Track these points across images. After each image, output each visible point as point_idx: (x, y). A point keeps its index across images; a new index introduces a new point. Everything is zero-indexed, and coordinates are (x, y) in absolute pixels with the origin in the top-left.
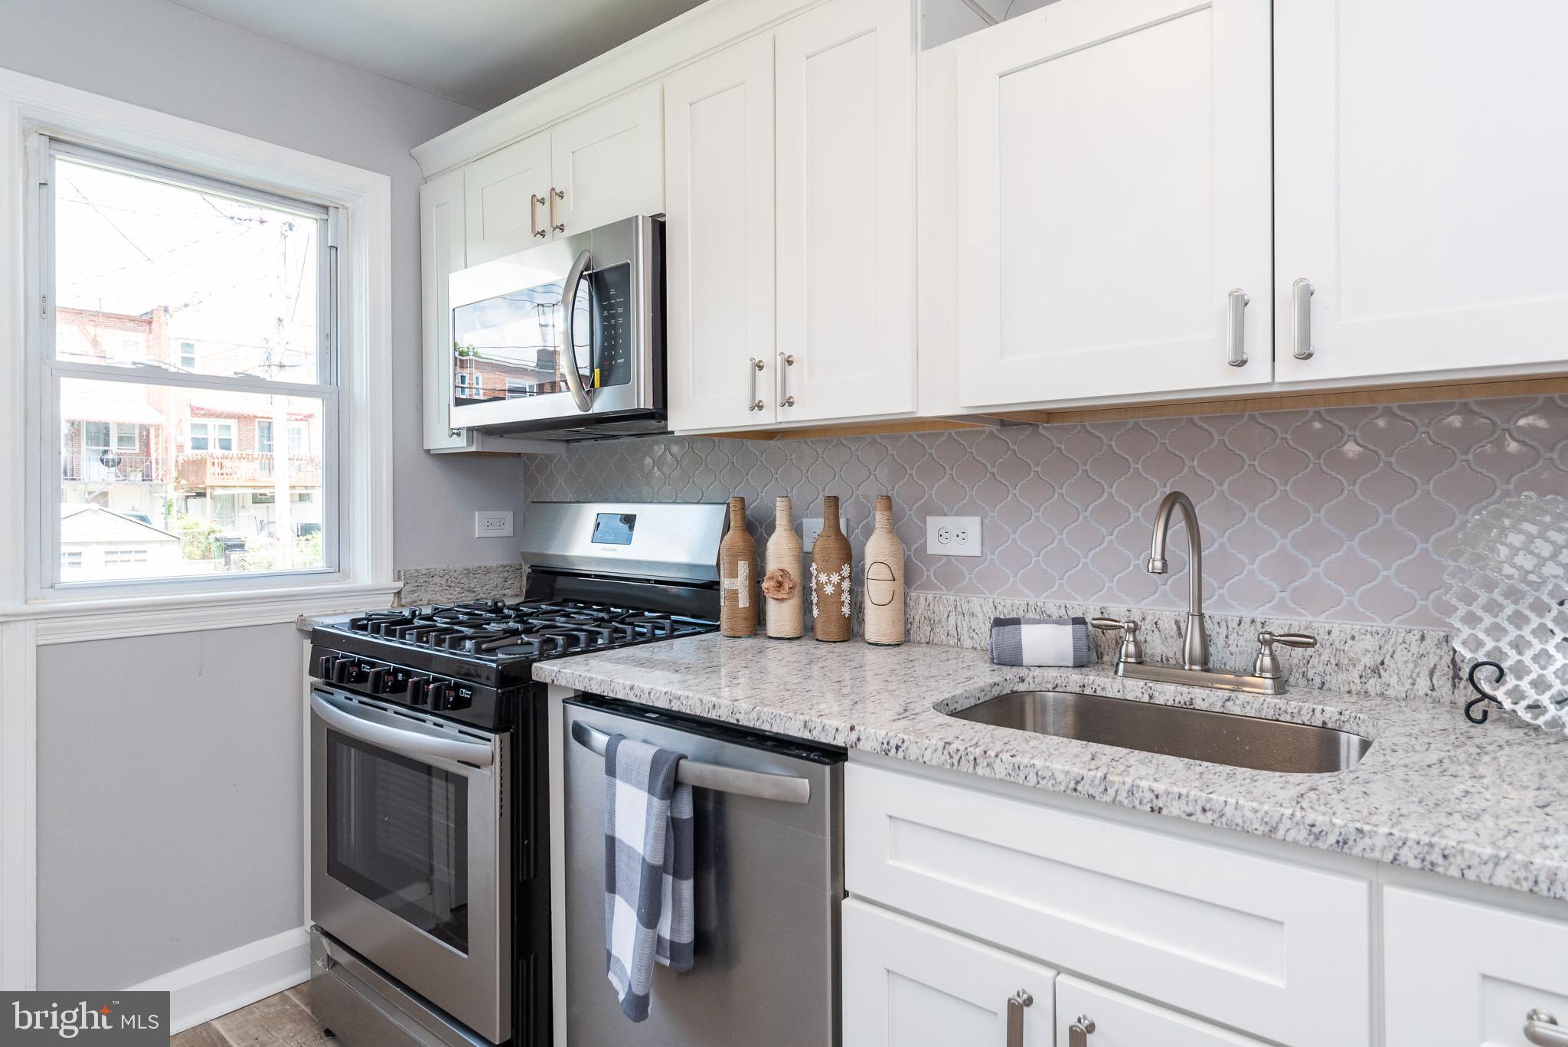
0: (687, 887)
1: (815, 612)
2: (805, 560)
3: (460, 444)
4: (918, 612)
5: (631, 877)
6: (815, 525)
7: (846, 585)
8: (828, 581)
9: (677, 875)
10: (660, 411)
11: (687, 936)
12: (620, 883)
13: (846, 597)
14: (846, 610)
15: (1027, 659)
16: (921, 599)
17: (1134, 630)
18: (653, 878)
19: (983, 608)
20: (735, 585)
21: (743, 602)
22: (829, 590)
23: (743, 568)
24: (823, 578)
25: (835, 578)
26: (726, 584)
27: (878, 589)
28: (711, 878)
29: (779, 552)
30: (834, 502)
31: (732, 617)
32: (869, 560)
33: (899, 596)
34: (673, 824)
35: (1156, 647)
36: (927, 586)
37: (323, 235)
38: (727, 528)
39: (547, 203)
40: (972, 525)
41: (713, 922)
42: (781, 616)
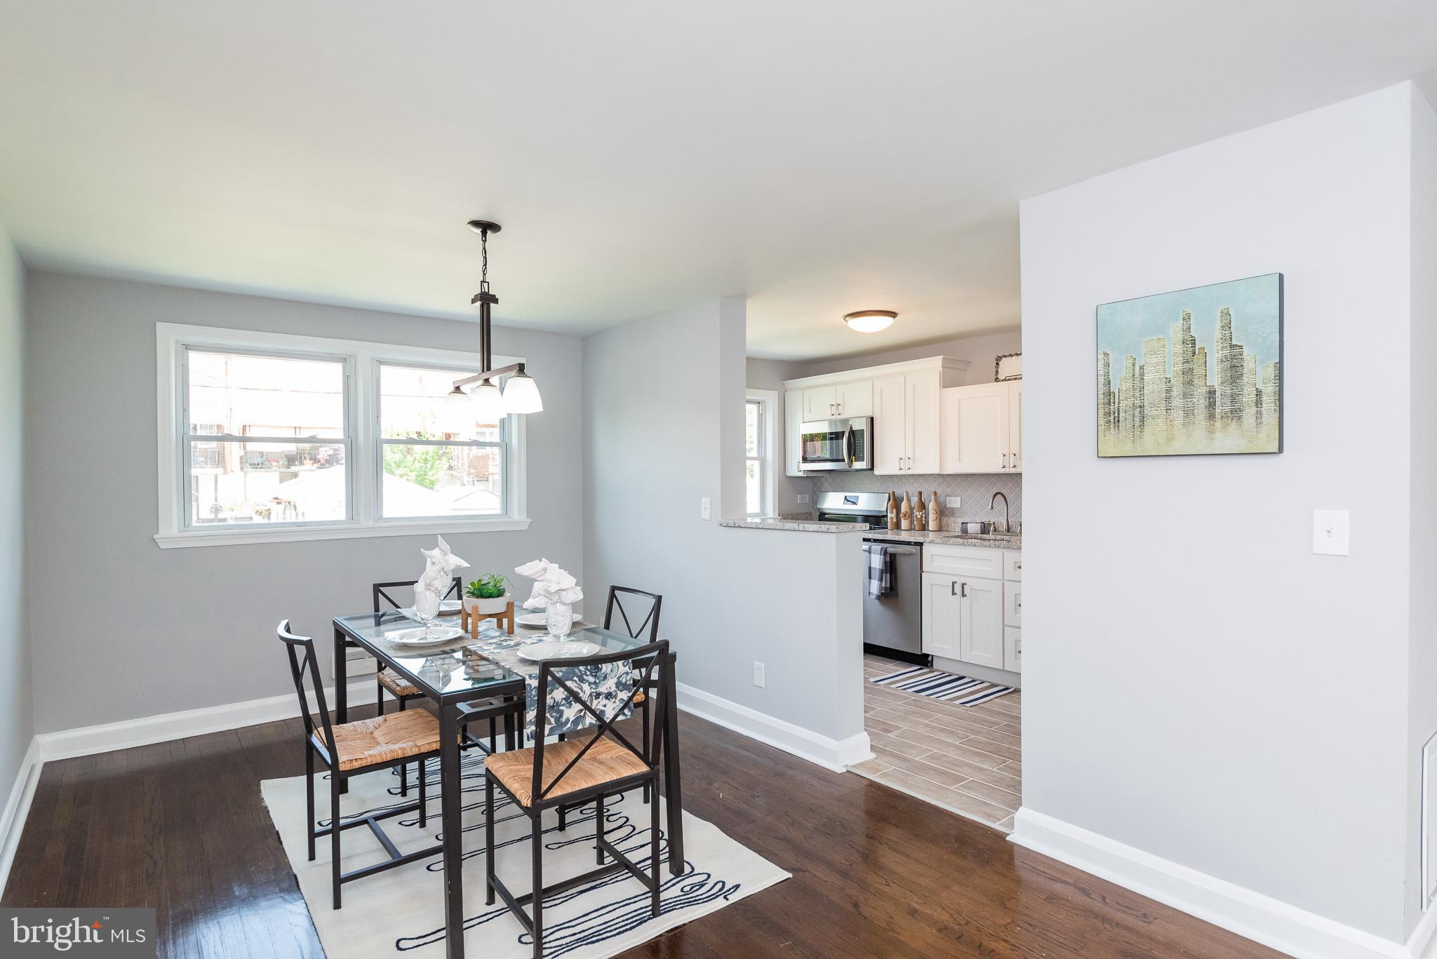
0: (889, 575)
1: (915, 523)
2: (911, 509)
3: (801, 474)
4: (944, 522)
5: (876, 574)
6: (915, 500)
7: (924, 515)
8: (918, 514)
9: (886, 573)
10: (872, 469)
11: (888, 586)
12: (872, 576)
13: (924, 519)
14: (924, 522)
15: (969, 531)
16: (945, 520)
17: (994, 524)
18: (882, 572)
19: (960, 520)
20: (891, 516)
21: (895, 520)
22: (919, 517)
23: (894, 511)
24: (917, 513)
25: (921, 513)
26: (889, 515)
27: (932, 517)
28: (893, 575)
29: (904, 507)
30: (920, 493)
31: (892, 525)
32: (930, 509)
33: (938, 518)
34: (886, 562)
35: (1001, 529)
36: (947, 516)
37: (759, 410)
38: (889, 500)
39: (835, 406)
40: (958, 499)
41: (893, 584)
42: (904, 524)
